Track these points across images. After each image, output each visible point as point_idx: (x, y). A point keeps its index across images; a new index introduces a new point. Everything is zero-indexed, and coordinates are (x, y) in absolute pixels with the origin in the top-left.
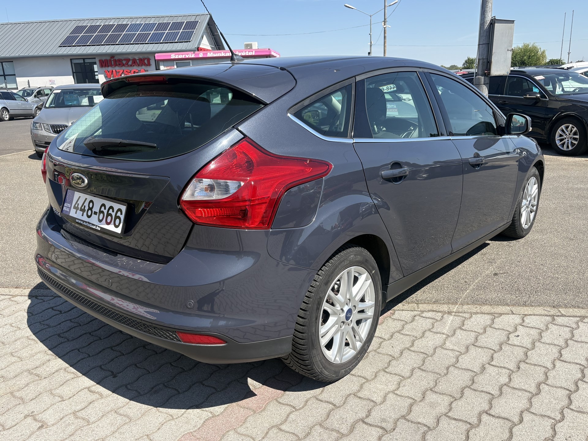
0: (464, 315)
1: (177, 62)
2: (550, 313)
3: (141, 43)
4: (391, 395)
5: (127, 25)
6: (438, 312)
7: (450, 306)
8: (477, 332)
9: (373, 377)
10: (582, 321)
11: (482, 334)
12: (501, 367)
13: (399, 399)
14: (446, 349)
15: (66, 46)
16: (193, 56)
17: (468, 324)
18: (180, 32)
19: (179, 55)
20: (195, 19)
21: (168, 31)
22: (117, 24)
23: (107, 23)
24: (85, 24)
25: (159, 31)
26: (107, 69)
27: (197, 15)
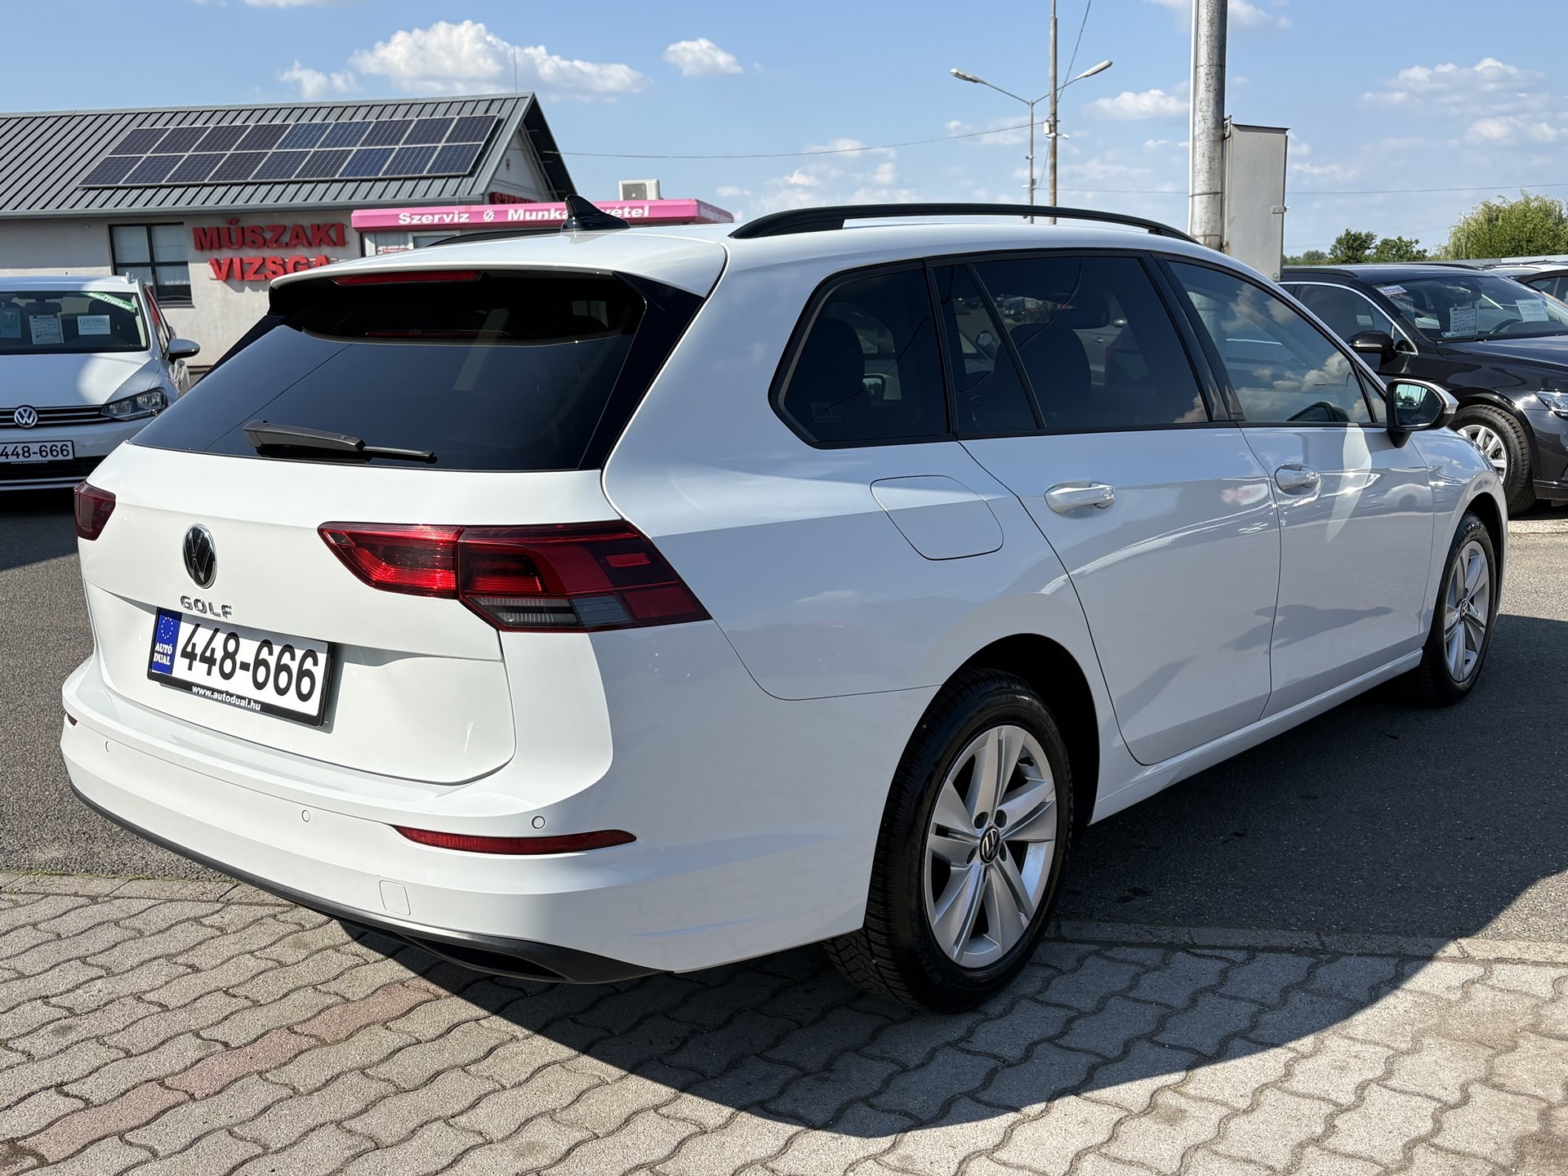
1: (416, 234)
3: (321, 179)
4: (434, 1126)
15: (98, 188)
16: (464, 219)
18: (439, 149)
19: (422, 215)
20: (486, 112)
21: (403, 144)
22: (253, 125)
23: (225, 124)
24: (158, 126)
25: (376, 144)
26: (216, 254)
27: (493, 100)
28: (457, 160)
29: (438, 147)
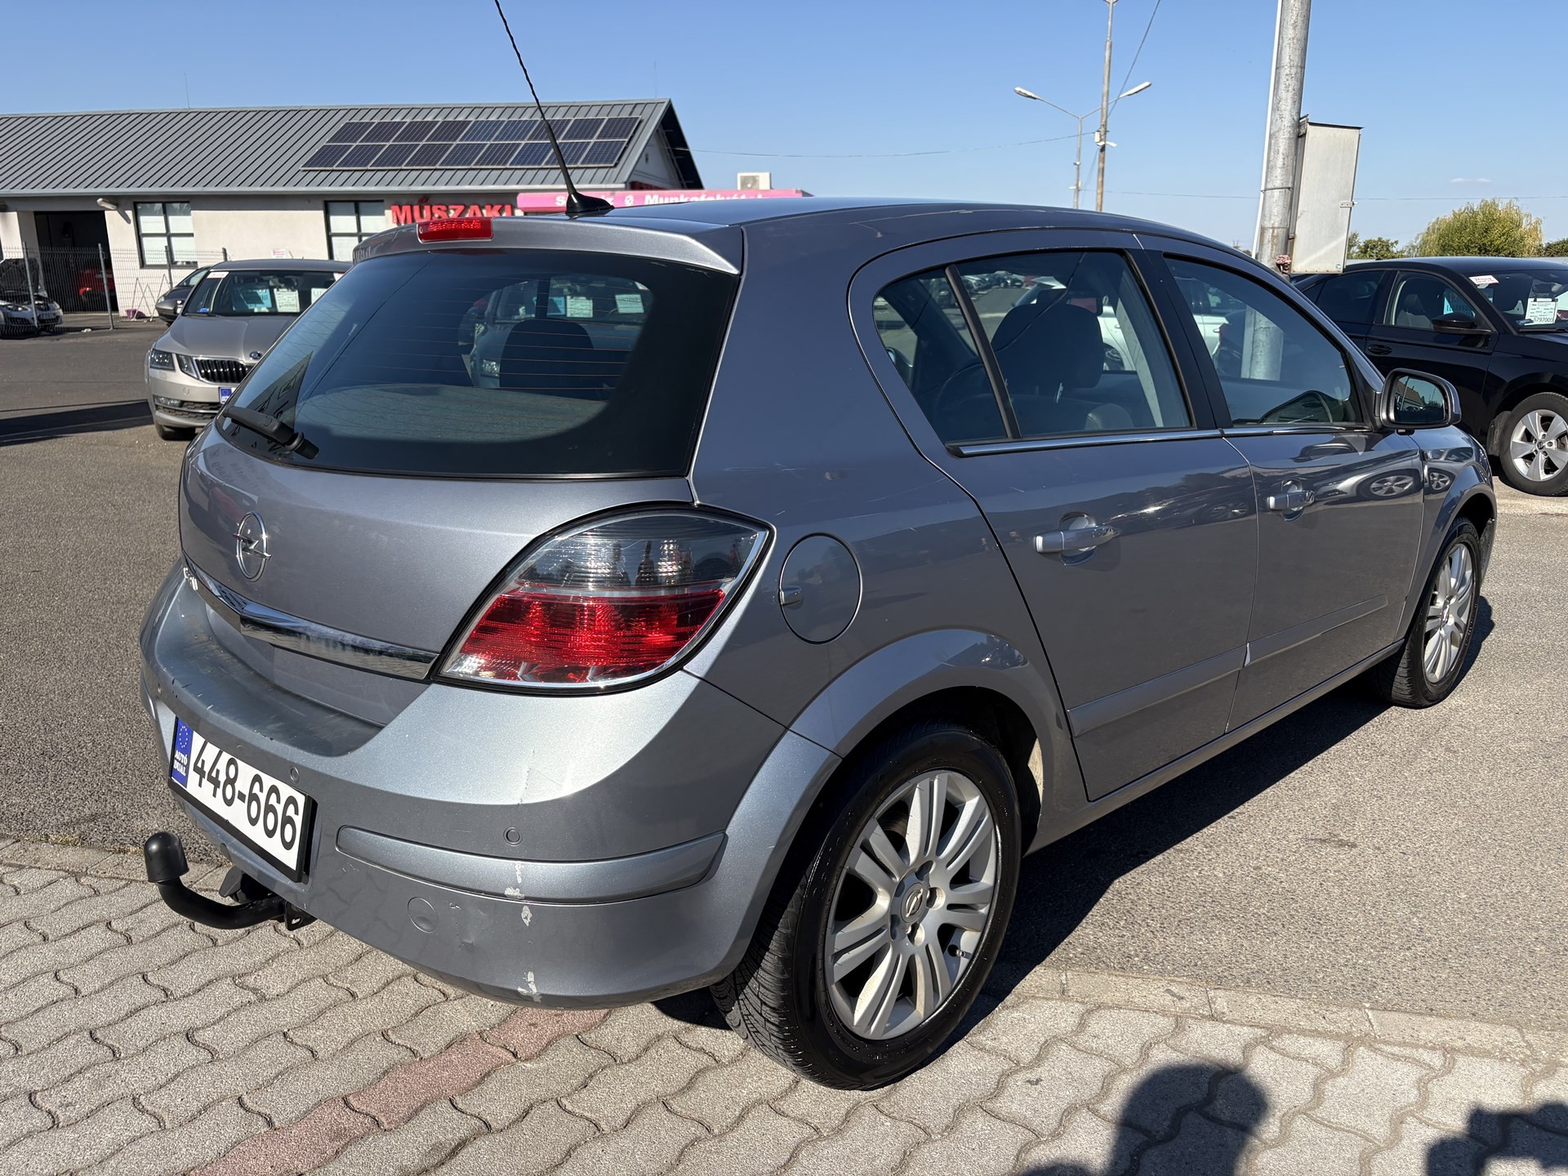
3: (494, 167)
5: (465, 123)
15: (316, 171)
18: (591, 144)
20: (631, 114)
22: (441, 120)
24: (366, 120)
25: (541, 139)
27: (636, 104)
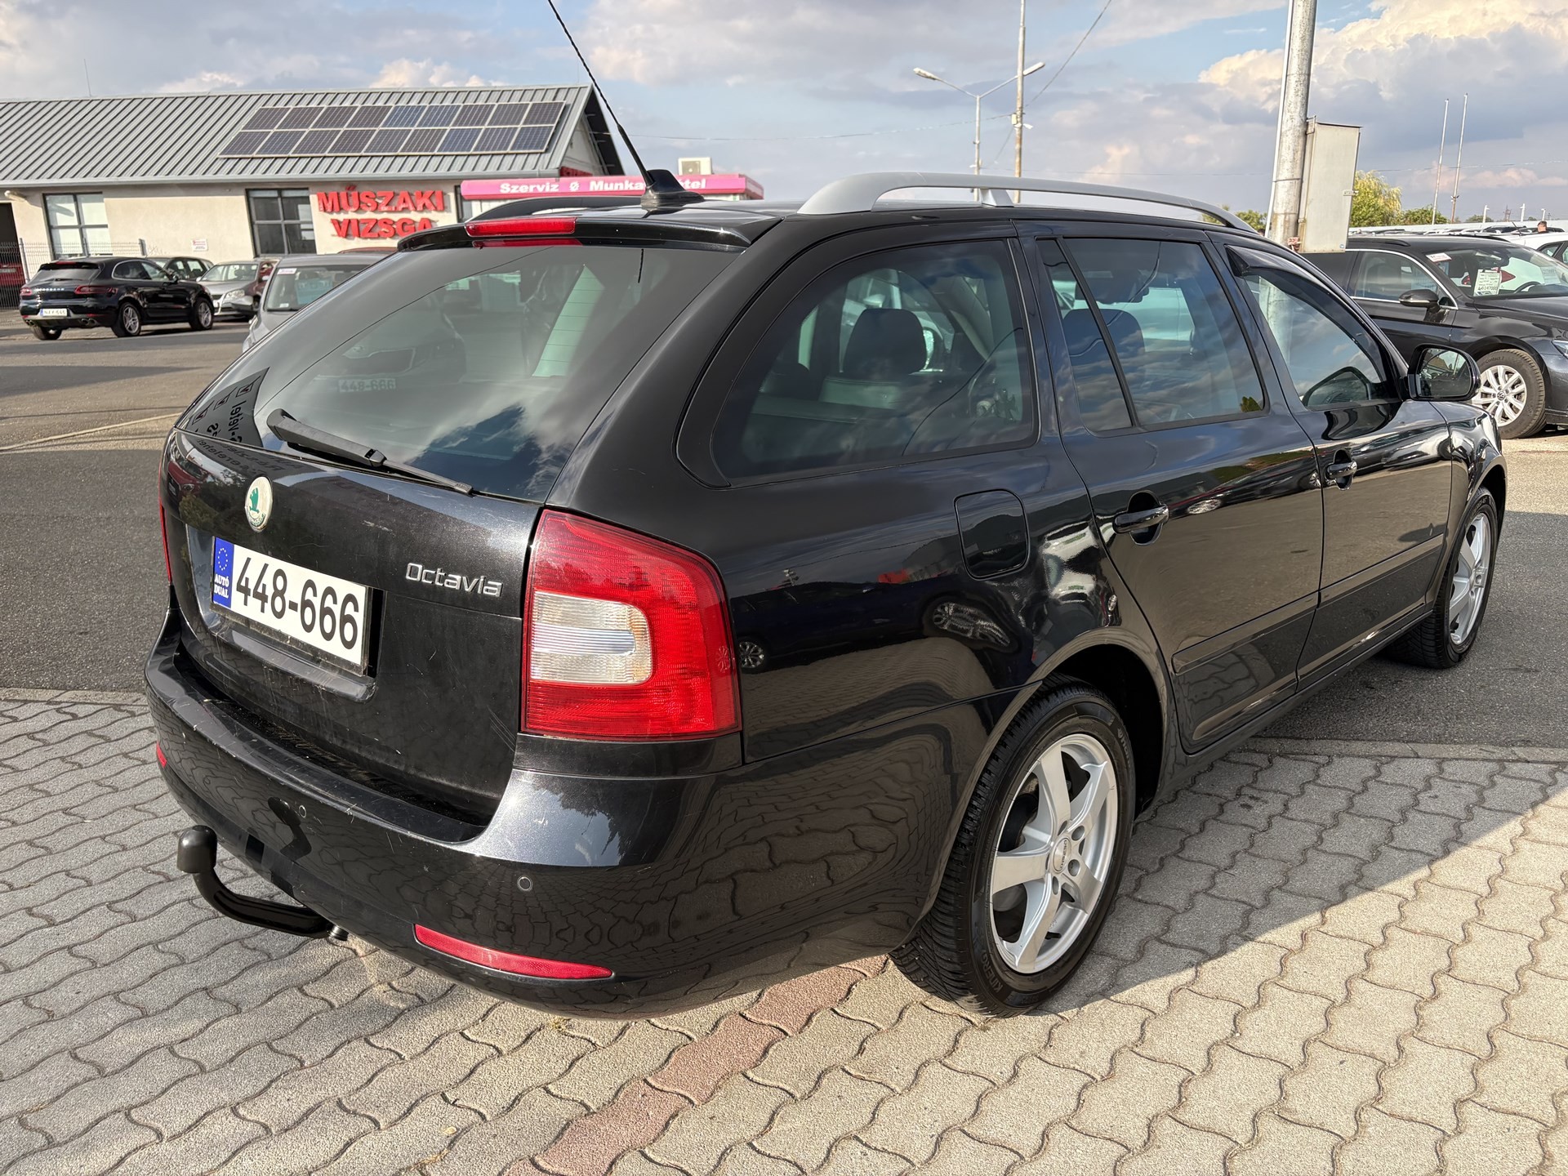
0: (1316, 759)
2: (1495, 757)
4: (1200, 897)
6: (1260, 752)
7: (1283, 741)
8: (1350, 790)
9: (1157, 866)
10: (1561, 771)
11: (1359, 793)
12: (1412, 851)
13: (1220, 903)
14: (1292, 819)
15: (236, 158)
16: (554, 189)
17: (1327, 776)
19: (520, 185)
20: (554, 99)
21: (490, 124)
22: (360, 106)
23: (336, 104)
24: (280, 106)
25: (466, 125)
26: (335, 216)
27: (559, 89)
28: (535, 139)
29: (516, 128)
